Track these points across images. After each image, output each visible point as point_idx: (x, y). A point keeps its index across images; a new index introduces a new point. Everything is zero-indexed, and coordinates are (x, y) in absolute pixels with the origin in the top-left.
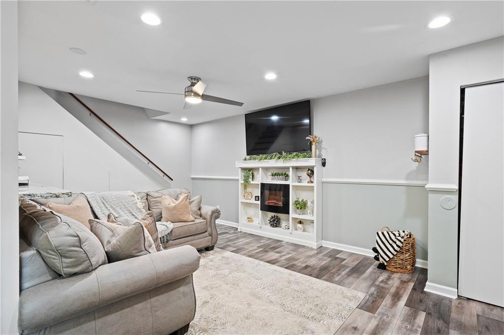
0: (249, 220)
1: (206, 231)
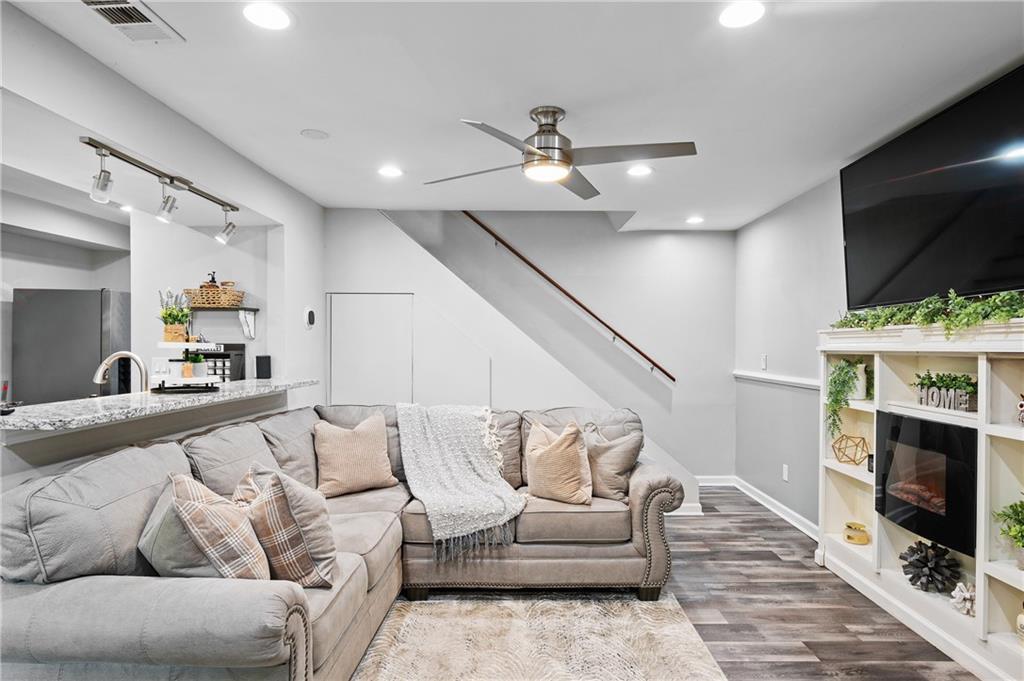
0: (851, 533)
1: (629, 541)
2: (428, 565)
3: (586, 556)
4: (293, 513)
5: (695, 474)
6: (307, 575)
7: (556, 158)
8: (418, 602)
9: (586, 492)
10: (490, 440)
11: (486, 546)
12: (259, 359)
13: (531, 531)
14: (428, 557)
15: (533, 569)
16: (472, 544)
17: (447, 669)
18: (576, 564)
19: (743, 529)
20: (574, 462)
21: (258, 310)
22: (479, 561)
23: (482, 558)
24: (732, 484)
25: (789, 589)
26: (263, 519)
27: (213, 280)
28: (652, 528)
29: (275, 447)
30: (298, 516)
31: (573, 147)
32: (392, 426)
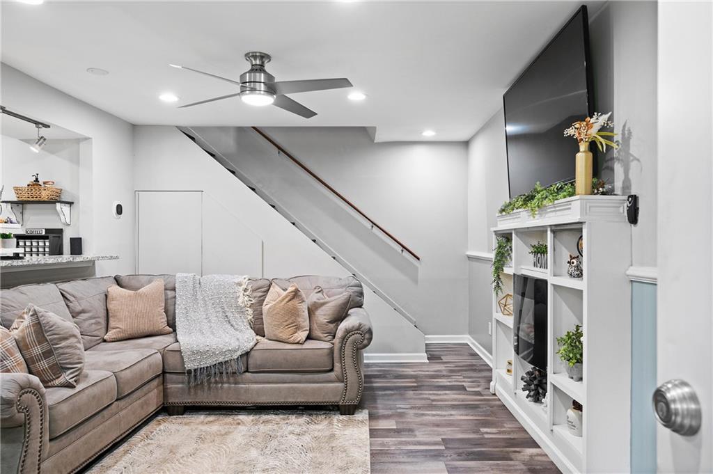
1: (332, 370)
2: (182, 388)
3: (299, 382)
4: (46, 335)
5: (425, 334)
6: (57, 378)
7: (262, 89)
8: (175, 417)
9: (302, 335)
10: (243, 300)
11: (224, 374)
12: (72, 240)
13: (258, 363)
14: (183, 383)
15: (258, 392)
16: (213, 372)
17: (174, 454)
18: (292, 387)
19: (452, 371)
20: (294, 313)
21: (73, 203)
22: (220, 385)
23: (222, 383)
24: (465, 342)
25: (457, 408)
26: (23, 338)
27: (37, 180)
28: (348, 361)
29: (71, 302)
30: (50, 337)
31: (276, 81)
32: (171, 290)
